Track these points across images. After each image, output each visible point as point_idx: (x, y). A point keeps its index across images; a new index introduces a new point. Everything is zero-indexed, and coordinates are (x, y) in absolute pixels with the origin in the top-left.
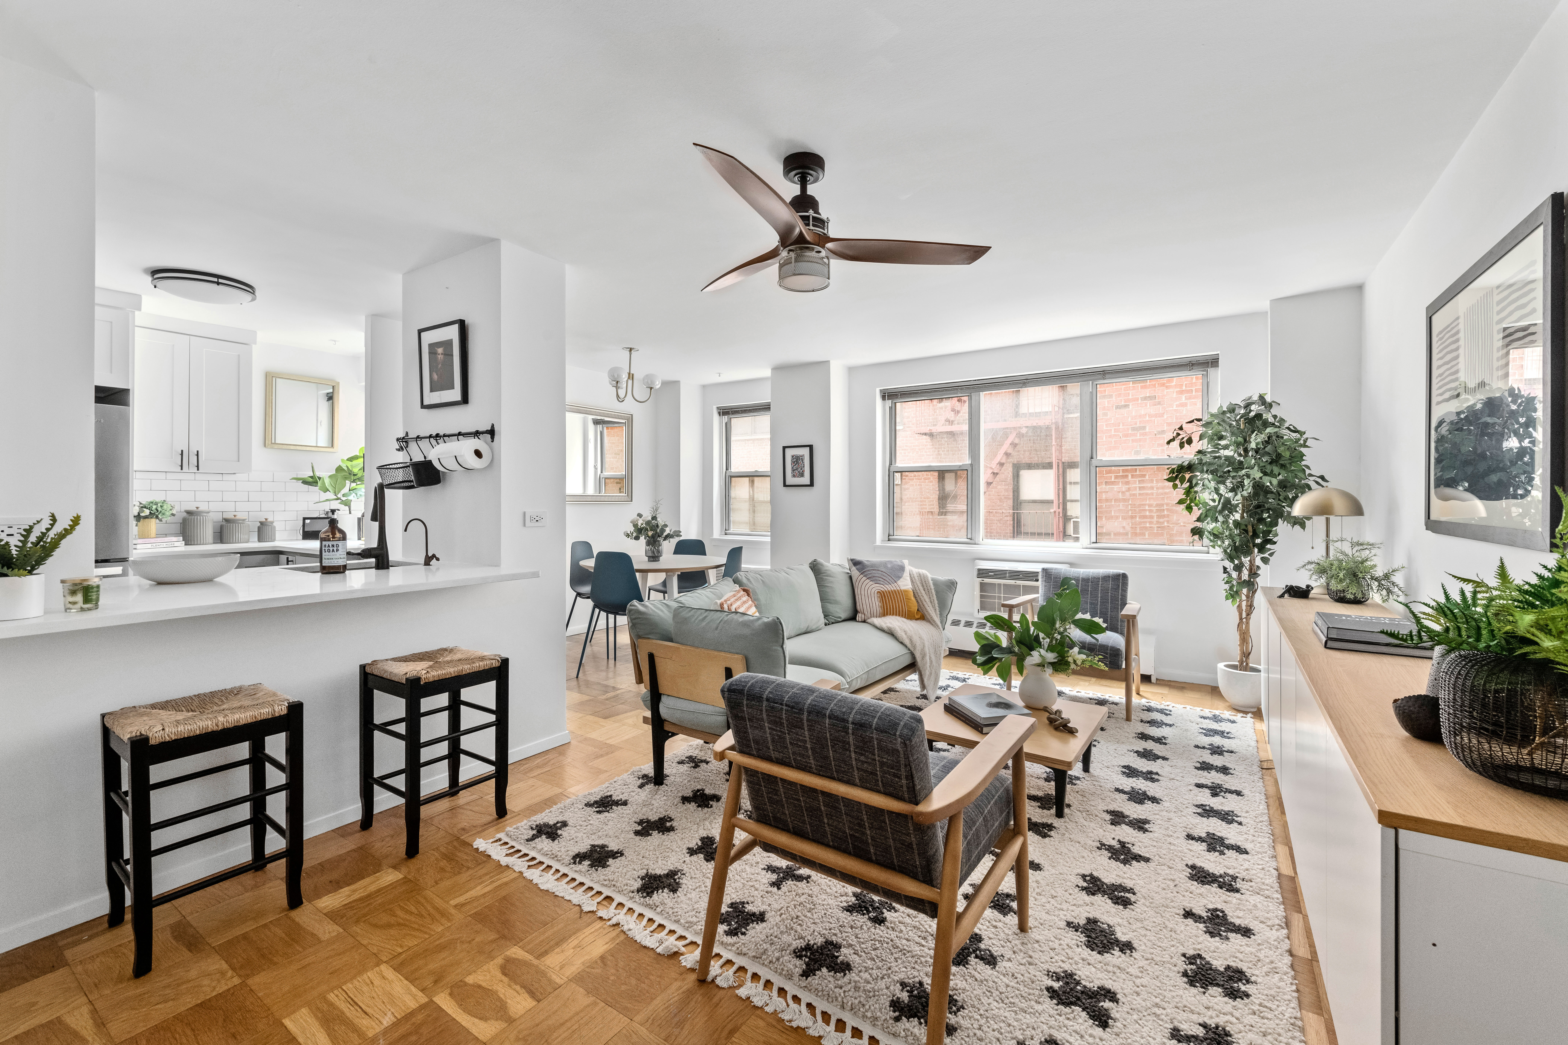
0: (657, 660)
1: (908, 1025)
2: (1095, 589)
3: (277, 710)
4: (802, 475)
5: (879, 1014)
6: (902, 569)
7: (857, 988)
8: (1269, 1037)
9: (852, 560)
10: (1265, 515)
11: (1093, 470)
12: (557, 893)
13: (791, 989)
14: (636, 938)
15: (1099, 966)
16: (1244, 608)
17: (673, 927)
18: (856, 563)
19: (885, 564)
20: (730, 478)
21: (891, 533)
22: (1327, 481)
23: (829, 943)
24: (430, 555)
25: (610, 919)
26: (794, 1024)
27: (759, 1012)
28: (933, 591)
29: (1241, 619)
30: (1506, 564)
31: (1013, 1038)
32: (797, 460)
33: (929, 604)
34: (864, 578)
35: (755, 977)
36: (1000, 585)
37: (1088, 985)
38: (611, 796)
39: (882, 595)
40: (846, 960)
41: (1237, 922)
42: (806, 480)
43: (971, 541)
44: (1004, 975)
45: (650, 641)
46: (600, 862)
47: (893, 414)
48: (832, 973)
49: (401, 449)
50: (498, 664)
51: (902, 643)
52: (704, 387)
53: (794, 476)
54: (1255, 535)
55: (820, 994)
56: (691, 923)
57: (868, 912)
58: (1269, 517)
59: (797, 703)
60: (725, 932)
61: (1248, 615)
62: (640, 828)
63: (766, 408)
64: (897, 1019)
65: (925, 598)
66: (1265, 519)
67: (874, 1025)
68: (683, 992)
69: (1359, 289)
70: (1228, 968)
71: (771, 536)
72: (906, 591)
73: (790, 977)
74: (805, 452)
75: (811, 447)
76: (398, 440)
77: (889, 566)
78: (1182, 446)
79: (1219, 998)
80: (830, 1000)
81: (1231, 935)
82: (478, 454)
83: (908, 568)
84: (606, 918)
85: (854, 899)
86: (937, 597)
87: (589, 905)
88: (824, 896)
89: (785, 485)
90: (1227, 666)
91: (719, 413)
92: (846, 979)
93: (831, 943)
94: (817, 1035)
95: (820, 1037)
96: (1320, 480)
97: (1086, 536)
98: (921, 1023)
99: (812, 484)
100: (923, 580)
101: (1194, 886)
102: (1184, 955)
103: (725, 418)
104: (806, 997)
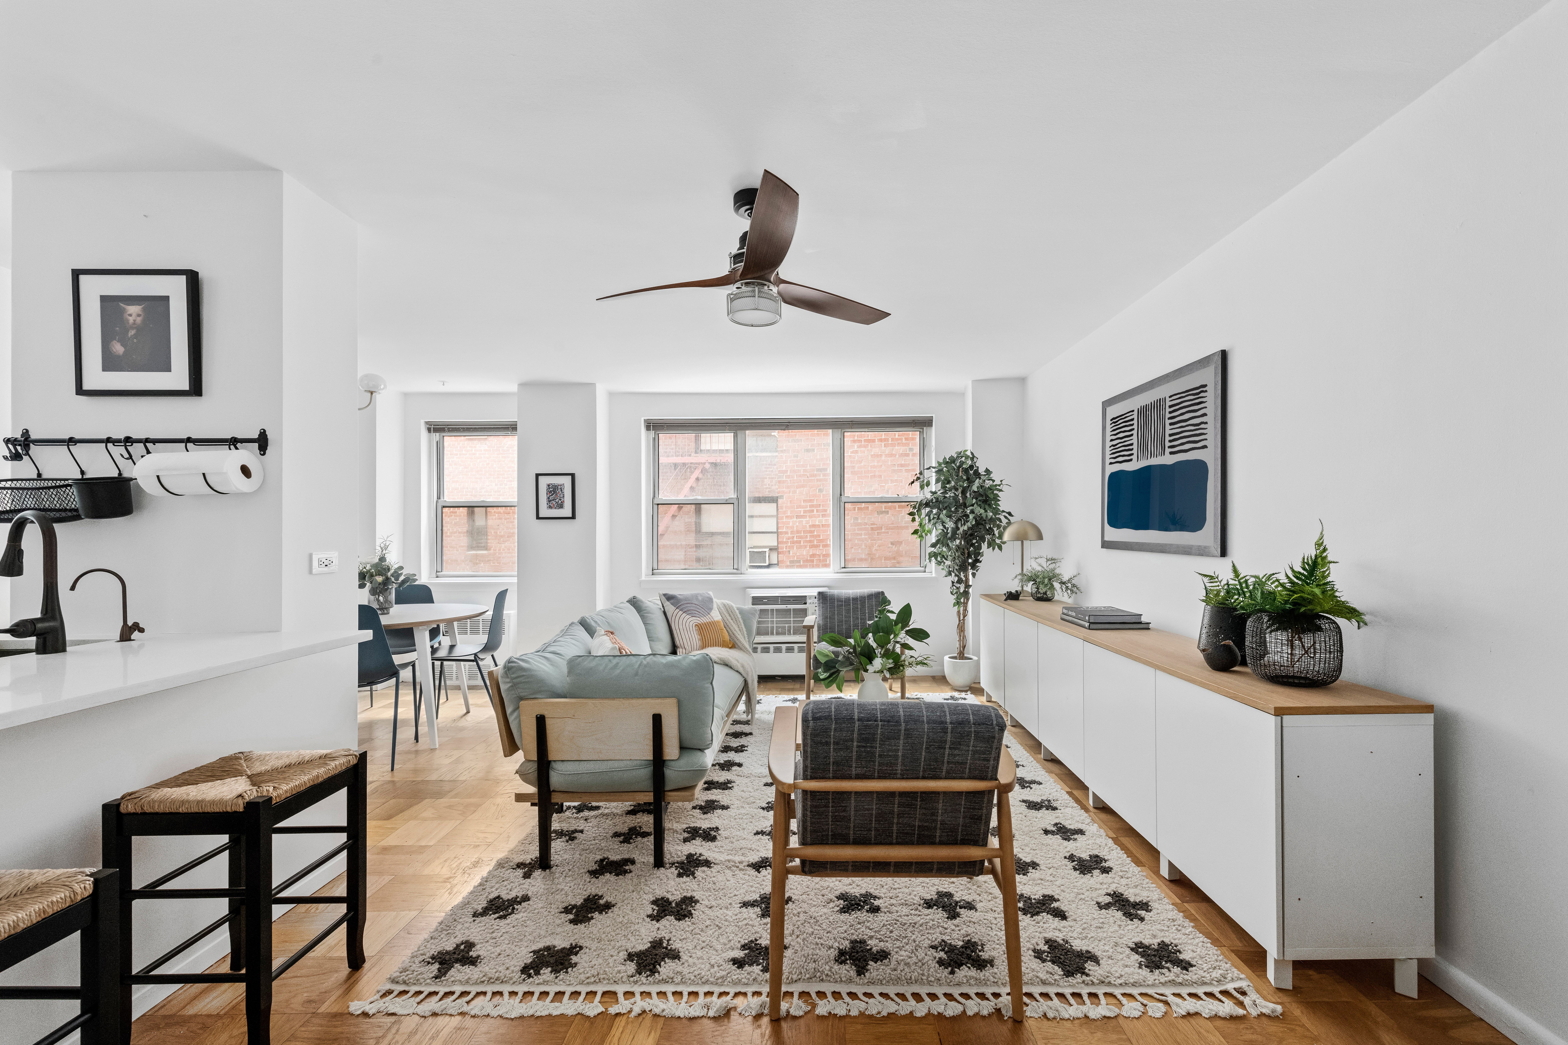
0: (548, 722)
1: (963, 972)
2: (863, 605)
3: (79, 891)
4: (561, 506)
5: (938, 975)
6: (711, 600)
7: (907, 964)
8: (1139, 887)
9: (665, 595)
10: (974, 541)
11: (842, 505)
12: (538, 1014)
13: (859, 990)
14: (677, 1014)
15: (1031, 883)
16: (961, 612)
17: (707, 989)
18: (669, 598)
19: (696, 596)
20: (442, 508)
21: (655, 567)
22: (1013, 516)
23: (854, 942)
24: (130, 623)
25: (630, 1012)
26: (884, 1013)
27: (848, 1020)
28: (741, 619)
29: (960, 621)
30: (1236, 565)
31: (1028, 950)
32: (554, 490)
33: (739, 632)
34: (681, 612)
35: (821, 995)
36: (772, 610)
37: (1037, 897)
38: (499, 897)
39: (700, 628)
40: (879, 948)
41: (1072, 827)
42: (567, 511)
43: (737, 570)
44: (986, 912)
45: (540, 701)
46: (562, 964)
47: (656, 445)
48: (879, 963)
49: (16, 457)
50: (355, 762)
51: (737, 671)
52: (406, 395)
53: (550, 507)
54: (969, 556)
55: (884, 982)
56: (722, 977)
57: (863, 907)
58: (976, 542)
59: (892, 717)
60: (762, 971)
61: (964, 617)
62: (571, 917)
63: (511, 428)
64: (952, 972)
65: (734, 627)
66: (974, 544)
67: (940, 985)
68: (770, 1037)
69: (1022, 381)
70: (1090, 856)
71: (518, 576)
72: (718, 622)
73: (850, 981)
74: (567, 481)
75: (573, 476)
76: (7, 441)
77: (700, 598)
78: (922, 487)
79: (1101, 876)
80: (896, 983)
81: (1076, 836)
82: (246, 471)
83: (715, 600)
84: (624, 1011)
85: (842, 902)
86: (745, 625)
87: (593, 1009)
88: (813, 909)
89: (538, 518)
90: (950, 658)
91: (429, 430)
92: (893, 963)
93: (856, 941)
94: (908, 1012)
95: (911, 1013)
96: (1007, 515)
97: (835, 563)
98: (969, 968)
99: (573, 517)
100: (729, 610)
101: (1033, 813)
102: (1065, 857)
103: (436, 436)
104: (875, 990)
